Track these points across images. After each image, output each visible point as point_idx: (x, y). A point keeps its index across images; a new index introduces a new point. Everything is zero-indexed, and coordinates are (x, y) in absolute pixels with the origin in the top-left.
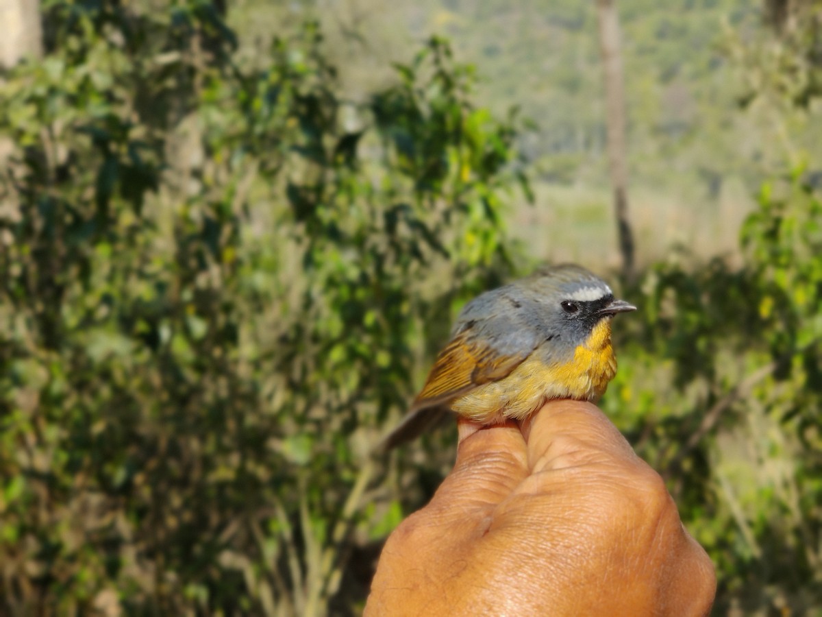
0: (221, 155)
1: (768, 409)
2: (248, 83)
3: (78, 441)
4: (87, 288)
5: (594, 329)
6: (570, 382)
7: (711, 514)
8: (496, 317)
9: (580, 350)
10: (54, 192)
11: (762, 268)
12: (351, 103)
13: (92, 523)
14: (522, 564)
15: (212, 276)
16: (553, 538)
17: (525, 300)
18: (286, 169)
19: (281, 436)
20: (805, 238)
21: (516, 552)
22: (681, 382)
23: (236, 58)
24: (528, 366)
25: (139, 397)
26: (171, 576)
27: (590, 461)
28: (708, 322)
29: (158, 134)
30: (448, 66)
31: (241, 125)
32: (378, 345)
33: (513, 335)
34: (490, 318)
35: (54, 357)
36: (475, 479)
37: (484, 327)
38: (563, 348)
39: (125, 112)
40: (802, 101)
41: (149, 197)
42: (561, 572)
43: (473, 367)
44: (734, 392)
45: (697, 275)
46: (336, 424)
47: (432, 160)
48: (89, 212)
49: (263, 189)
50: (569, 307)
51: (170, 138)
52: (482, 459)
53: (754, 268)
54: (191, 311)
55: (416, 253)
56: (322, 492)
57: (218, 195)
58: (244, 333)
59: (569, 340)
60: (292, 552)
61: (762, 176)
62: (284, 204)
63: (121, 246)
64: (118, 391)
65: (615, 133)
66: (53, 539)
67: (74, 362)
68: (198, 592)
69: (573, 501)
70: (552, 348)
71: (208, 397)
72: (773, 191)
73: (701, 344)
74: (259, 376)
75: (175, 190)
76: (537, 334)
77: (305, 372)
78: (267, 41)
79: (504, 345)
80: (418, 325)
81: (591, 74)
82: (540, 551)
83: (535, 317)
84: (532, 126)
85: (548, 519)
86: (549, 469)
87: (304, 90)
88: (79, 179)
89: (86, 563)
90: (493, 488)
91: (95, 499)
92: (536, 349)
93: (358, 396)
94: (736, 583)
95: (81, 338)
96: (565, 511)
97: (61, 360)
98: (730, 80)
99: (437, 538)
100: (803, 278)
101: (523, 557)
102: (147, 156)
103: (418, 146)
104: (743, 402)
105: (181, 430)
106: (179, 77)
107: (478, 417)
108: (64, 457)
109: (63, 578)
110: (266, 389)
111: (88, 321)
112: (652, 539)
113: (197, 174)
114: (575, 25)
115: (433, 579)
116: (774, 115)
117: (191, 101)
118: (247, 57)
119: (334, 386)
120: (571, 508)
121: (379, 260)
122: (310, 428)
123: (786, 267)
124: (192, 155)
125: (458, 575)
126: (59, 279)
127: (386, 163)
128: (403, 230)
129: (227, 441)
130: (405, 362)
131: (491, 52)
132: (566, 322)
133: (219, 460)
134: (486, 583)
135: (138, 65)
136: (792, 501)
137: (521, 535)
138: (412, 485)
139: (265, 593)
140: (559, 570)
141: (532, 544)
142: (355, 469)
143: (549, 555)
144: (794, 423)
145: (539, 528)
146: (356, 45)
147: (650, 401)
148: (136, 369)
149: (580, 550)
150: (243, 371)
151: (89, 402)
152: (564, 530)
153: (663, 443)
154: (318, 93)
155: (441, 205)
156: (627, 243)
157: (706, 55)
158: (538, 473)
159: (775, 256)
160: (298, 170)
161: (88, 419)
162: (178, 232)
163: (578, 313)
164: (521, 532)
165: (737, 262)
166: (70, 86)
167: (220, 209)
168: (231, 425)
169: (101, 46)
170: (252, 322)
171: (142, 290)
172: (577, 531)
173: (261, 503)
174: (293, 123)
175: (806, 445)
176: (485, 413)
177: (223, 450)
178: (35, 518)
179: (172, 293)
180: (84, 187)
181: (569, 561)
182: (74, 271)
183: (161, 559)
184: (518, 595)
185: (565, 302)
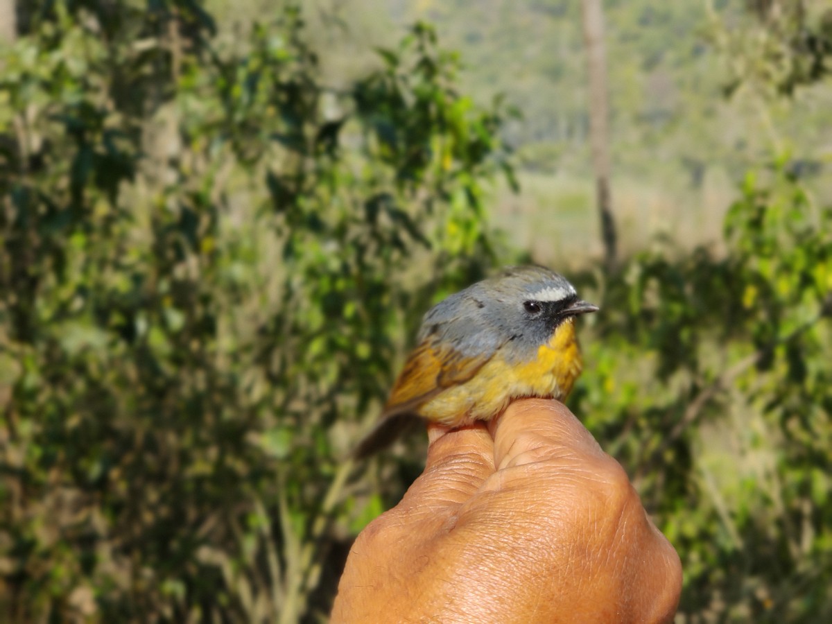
0: (200, 143)
1: (751, 400)
2: (227, 70)
3: (52, 436)
4: (62, 279)
5: (556, 329)
6: (533, 381)
7: (693, 506)
8: (460, 319)
9: (543, 349)
10: (28, 181)
11: (745, 257)
12: (332, 90)
13: (66, 518)
14: (484, 558)
15: (191, 267)
16: (515, 532)
17: (489, 300)
18: (266, 158)
19: (259, 429)
20: (789, 228)
21: (478, 545)
22: (664, 374)
23: (215, 44)
24: (492, 366)
25: (115, 391)
26: (148, 572)
27: (552, 456)
28: (692, 312)
29: (135, 122)
30: (432, 51)
31: (219, 113)
32: (357, 337)
33: (476, 336)
34: (453, 321)
35: (28, 350)
36: (443, 479)
37: (448, 330)
38: (526, 348)
39: (101, 100)
40: (787, 89)
41: (124, 186)
42: (522, 565)
43: (438, 371)
44: (717, 384)
45: (680, 265)
46: (315, 417)
47: (414, 149)
48: (63, 202)
49: (242, 178)
50: (531, 307)
51: (147, 126)
52: (451, 460)
53: (738, 257)
54: (167, 303)
55: (397, 243)
56: (301, 486)
57: (197, 185)
58: (222, 324)
59: (532, 340)
60: (271, 547)
61: (746, 164)
62: (264, 194)
63: (96, 237)
64: (93, 384)
65: (598, 122)
66: (27, 535)
67: (49, 355)
68: (174, 587)
69: (535, 495)
70: (515, 348)
71: (186, 391)
72: (757, 179)
73: (685, 335)
74: (237, 369)
75: (151, 181)
76: (500, 334)
77: (284, 365)
78: (247, 27)
79: (467, 347)
80: (399, 316)
81: (574, 61)
82: (501, 544)
83: (498, 317)
84: (516, 113)
85: (511, 513)
86: (512, 466)
87: (284, 77)
88: (53, 168)
89: (60, 560)
90: (461, 488)
91: (70, 495)
92: (499, 348)
93: (338, 388)
94: (718, 575)
95: (56, 330)
96: (528, 505)
97: (34, 354)
98: (714, 67)
99: (403, 537)
100: (786, 268)
101: (485, 551)
102: (123, 145)
103: (400, 134)
104: (726, 392)
105: (158, 423)
106: (156, 63)
107: (446, 421)
108: (37, 452)
109: (37, 575)
110: (245, 381)
111: (63, 313)
112: (614, 531)
113: (174, 163)
114: (558, 12)
115: (397, 576)
116: (758, 103)
117: (168, 88)
118: (226, 43)
119: (313, 378)
120: (533, 502)
121: (361, 249)
122: (289, 421)
123: (769, 256)
124: (169, 144)
125: (420, 570)
126: (32, 270)
127: (366, 152)
128: (384, 220)
129: (204, 435)
130: (385, 353)
131: (472, 39)
132: (528, 322)
133: (197, 454)
134: (448, 577)
135: (113, 52)
136: (774, 492)
137: (483, 529)
138: (392, 479)
139: (243, 589)
140: (520, 563)
141: (493, 538)
142: (334, 462)
143: (510, 548)
144: (777, 414)
145: (501, 523)
146: (337, 31)
147: (633, 392)
148: (112, 362)
149: (542, 543)
150: (222, 364)
151: (63, 396)
152: (526, 524)
153: (646, 434)
154: (298, 80)
155: (423, 193)
156: (609, 232)
157: (689, 42)
158: (503, 470)
159: (759, 246)
160: (279, 159)
161: (63, 412)
162: (155, 223)
163: (540, 314)
164: (484, 527)
165: (721, 252)
166: (44, 72)
167: (198, 199)
168: (209, 418)
169: (76, 33)
170: (231, 314)
171: (118, 282)
172: (539, 525)
173: (239, 498)
174: (271, 111)
175: (788, 436)
176: (453, 416)
177: (201, 444)
178: (8, 514)
179: (148, 285)
180: (58, 175)
181: (531, 554)
182: (48, 262)
183: (137, 555)
184: (479, 588)
185: (527, 302)
